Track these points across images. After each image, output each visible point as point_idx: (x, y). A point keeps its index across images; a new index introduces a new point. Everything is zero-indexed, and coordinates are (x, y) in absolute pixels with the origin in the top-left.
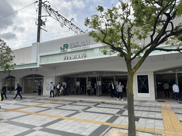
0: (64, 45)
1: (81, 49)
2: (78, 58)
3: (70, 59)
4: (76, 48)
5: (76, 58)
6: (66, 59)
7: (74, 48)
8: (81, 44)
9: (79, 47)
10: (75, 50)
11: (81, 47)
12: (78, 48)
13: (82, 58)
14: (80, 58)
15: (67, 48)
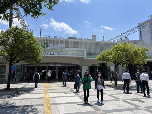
0: (45, 44)
1: (59, 49)
2: (57, 54)
3: (50, 54)
4: (55, 48)
5: (55, 54)
6: (46, 54)
7: (53, 48)
8: (59, 45)
9: (58, 48)
10: (54, 48)
11: (59, 48)
12: (56, 48)
13: (60, 55)
14: (58, 54)
15: (47, 47)
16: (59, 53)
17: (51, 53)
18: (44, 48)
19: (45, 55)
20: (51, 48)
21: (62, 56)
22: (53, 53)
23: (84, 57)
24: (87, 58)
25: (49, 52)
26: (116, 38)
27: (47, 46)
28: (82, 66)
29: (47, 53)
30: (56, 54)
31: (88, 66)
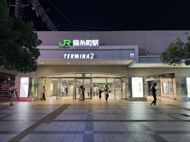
1: (89, 49)
2: (84, 58)
5: (81, 58)
10: (80, 48)
11: (89, 47)
13: (90, 58)
17: (76, 55)
18: (64, 47)
28: (131, 78)
29: (68, 56)
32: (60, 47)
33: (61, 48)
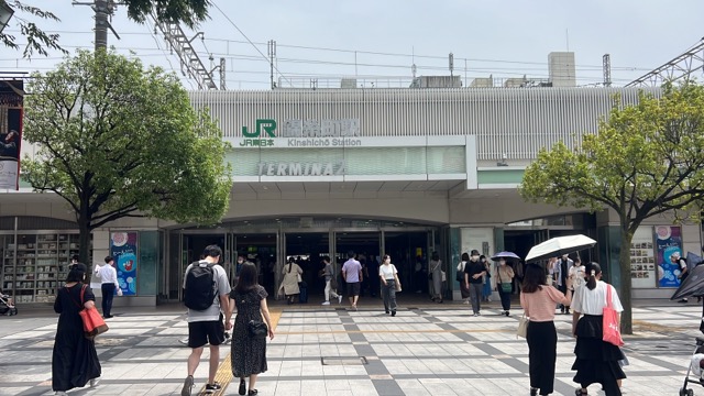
0: (259, 122)
3: (284, 173)
4: (310, 139)
5: (310, 173)
6: (269, 173)
7: (302, 139)
8: (327, 127)
10: (304, 143)
12: (316, 139)
13: (334, 173)
14: (326, 172)
15: (273, 135)
16: (330, 167)
17: (292, 166)
18: (256, 142)
19: (264, 179)
20: (290, 143)
21: (349, 178)
22: (299, 166)
23: (464, 182)
24: (482, 186)
25: (280, 165)
26: (682, 64)
27: (270, 132)
28: (458, 230)
29: (270, 169)
30: (316, 168)
31: (496, 230)
32: (246, 142)
33: (249, 146)
